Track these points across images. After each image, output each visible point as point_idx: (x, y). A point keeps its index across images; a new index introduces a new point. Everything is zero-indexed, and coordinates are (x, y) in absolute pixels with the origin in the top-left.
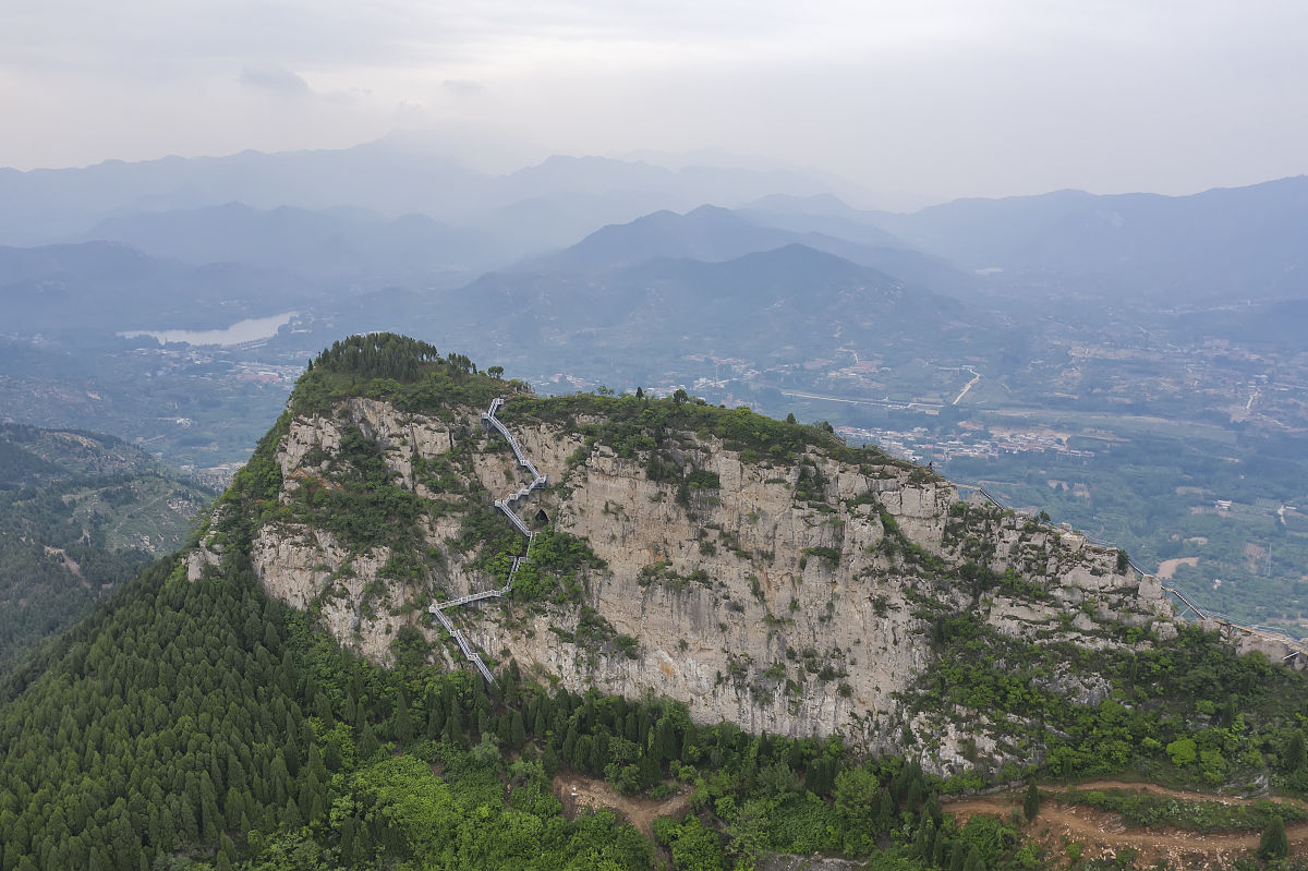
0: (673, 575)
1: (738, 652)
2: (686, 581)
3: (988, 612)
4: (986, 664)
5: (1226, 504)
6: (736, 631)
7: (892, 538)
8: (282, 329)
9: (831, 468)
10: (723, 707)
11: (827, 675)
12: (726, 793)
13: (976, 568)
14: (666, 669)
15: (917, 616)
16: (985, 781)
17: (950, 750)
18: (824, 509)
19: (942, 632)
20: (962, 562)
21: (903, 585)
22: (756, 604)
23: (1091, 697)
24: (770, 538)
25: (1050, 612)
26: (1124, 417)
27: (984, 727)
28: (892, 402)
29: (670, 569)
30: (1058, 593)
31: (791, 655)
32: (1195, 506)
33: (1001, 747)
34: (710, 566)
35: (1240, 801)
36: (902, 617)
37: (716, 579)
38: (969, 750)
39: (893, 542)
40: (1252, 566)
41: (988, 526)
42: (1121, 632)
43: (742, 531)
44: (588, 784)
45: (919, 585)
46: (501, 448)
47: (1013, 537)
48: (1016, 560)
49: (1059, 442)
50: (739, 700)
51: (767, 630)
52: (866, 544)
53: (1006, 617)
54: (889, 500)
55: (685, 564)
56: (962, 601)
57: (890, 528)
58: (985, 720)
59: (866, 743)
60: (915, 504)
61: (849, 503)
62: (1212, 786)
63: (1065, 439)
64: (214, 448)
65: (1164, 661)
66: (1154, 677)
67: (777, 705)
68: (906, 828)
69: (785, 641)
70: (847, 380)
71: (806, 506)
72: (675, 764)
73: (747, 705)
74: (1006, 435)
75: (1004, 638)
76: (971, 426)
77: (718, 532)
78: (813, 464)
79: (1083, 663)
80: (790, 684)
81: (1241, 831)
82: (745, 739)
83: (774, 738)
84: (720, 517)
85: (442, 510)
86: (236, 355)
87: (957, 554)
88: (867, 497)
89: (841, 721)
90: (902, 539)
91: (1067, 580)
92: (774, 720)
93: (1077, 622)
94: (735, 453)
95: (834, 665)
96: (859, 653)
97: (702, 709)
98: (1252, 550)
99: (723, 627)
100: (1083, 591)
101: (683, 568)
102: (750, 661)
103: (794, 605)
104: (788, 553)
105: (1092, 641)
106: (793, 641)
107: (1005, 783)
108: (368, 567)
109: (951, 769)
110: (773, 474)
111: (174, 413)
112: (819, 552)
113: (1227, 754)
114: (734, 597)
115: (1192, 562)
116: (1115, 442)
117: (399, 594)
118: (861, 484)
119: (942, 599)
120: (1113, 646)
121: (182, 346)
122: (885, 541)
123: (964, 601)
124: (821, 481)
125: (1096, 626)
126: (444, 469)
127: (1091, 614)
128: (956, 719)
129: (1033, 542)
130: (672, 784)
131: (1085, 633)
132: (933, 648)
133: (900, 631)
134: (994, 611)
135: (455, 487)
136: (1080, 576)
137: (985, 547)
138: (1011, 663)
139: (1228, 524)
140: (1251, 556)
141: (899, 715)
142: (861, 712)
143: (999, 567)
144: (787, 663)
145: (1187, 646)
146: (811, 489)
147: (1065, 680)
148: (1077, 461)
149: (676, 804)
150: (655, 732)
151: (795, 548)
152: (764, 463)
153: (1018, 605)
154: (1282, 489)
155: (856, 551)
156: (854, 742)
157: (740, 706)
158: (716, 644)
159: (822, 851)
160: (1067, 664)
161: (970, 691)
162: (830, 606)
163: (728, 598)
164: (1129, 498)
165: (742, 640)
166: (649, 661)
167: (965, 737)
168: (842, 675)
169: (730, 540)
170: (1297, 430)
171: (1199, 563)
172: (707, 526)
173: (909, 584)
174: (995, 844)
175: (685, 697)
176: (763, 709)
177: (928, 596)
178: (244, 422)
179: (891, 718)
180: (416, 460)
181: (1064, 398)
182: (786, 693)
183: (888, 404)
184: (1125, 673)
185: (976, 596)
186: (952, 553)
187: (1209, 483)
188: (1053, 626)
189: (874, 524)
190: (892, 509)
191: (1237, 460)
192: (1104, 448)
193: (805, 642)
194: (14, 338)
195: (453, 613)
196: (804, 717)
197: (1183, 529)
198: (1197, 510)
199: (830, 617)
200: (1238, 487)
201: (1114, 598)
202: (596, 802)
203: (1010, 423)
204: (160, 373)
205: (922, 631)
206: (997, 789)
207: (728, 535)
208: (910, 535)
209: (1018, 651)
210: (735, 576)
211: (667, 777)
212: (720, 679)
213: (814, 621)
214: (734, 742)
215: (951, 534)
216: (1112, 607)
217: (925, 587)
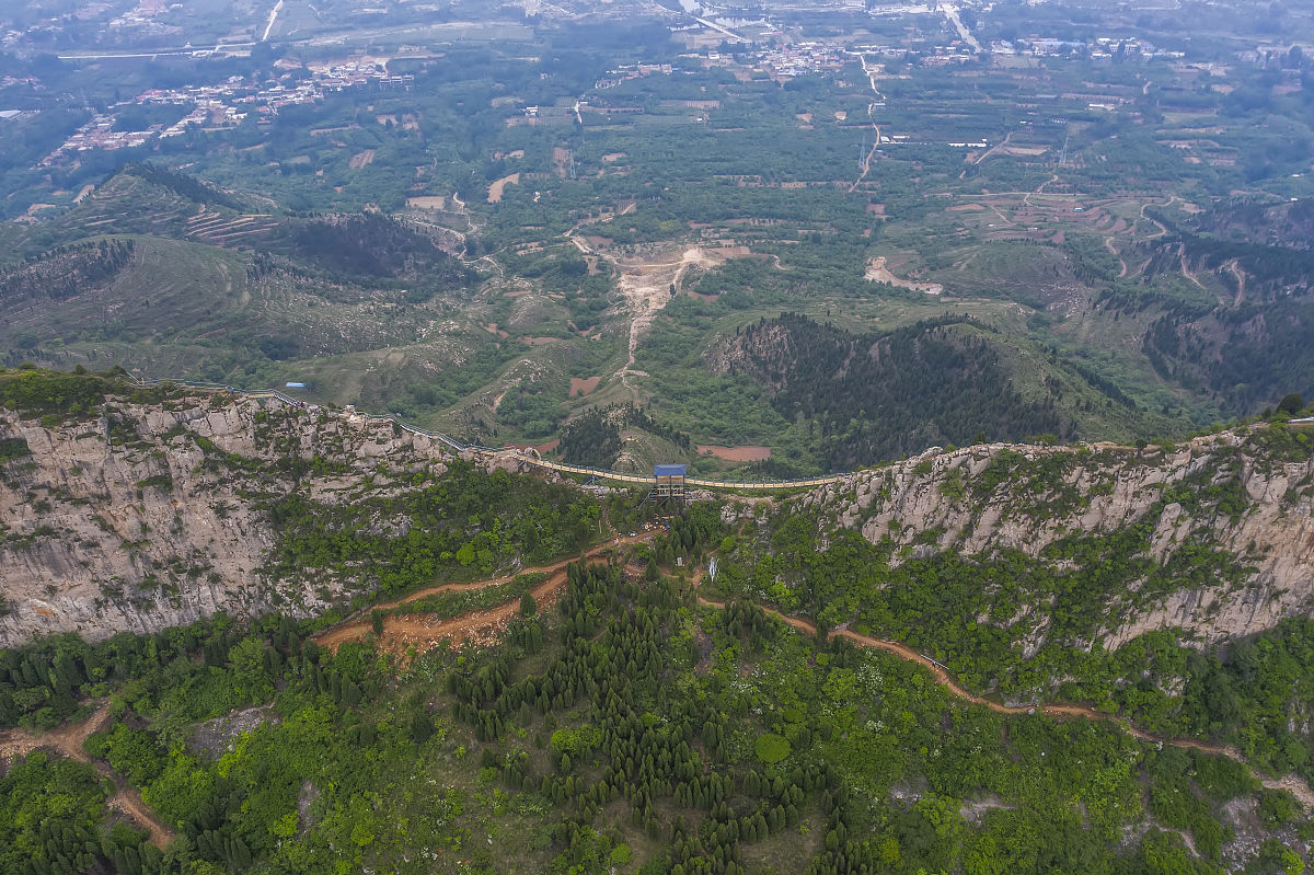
0: (15, 537)
1: (108, 577)
2: (31, 538)
3: (309, 491)
4: (318, 531)
5: (533, 110)
6: (99, 562)
7: (212, 456)
9: (135, 411)
10: (111, 623)
11: (195, 573)
12: (140, 696)
13: (290, 459)
14: (42, 611)
15: (253, 509)
16: (342, 614)
17: (311, 598)
18: (143, 446)
19: (279, 515)
20: (277, 457)
21: (234, 489)
22: (108, 537)
23: (401, 531)
24: (100, 482)
25: (355, 479)
26: (434, 27)
27: (331, 576)
28: (197, 47)
29: (10, 532)
30: (358, 463)
31: (157, 565)
32: (508, 117)
33: (348, 586)
34: (50, 520)
35: (505, 579)
36: (242, 514)
37: (61, 528)
38: (325, 595)
39: (215, 458)
40: (562, 171)
41: (289, 423)
42: (409, 478)
43: (70, 482)
44: (7, 736)
45: (248, 485)
47: (311, 430)
48: (319, 446)
49: (379, 68)
50: (124, 613)
51: (127, 554)
52: (191, 467)
53: (323, 491)
54: (198, 425)
55: (24, 524)
56: (286, 487)
57: (207, 446)
58: (330, 571)
59: (246, 610)
60: (223, 424)
61: (164, 437)
62: (488, 576)
63: (384, 64)
65: (442, 492)
66: (438, 506)
67: (160, 607)
68: (295, 669)
69: (147, 557)
70: (136, 29)
71: (124, 449)
72: (84, 688)
73: (132, 613)
74: (326, 70)
75: (329, 506)
76: (287, 66)
77: (46, 491)
78: (117, 410)
79: (388, 509)
80: (165, 587)
81: (509, 601)
82: (142, 641)
83: (167, 631)
84: (41, 477)
87: (271, 452)
88: (178, 429)
89: (220, 600)
90: (221, 453)
91: (361, 452)
92: (163, 617)
93: (376, 481)
94: (35, 422)
95: (198, 563)
96: (215, 548)
97: (92, 630)
98: (560, 154)
99: (85, 564)
100: (375, 457)
101: (23, 528)
102: (122, 581)
103: (145, 528)
104: (123, 490)
105: (391, 492)
106: (155, 555)
107: (357, 609)
109: (316, 611)
110: (81, 430)
112: (151, 481)
113: (492, 549)
114: (86, 538)
115: (514, 179)
116: (430, 59)
118: (169, 419)
119: (270, 489)
120: (406, 490)
122: (207, 460)
123: (288, 488)
124: (131, 424)
125: (391, 480)
127: (385, 473)
128: (309, 577)
129: (327, 430)
130: (88, 703)
131: (384, 487)
132: (274, 529)
133: (244, 523)
134: (313, 490)
136: (370, 447)
137: (292, 440)
138: (338, 524)
139: (537, 132)
140: (559, 161)
141: (265, 583)
142: (234, 588)
143: (308, 455)
144: (157, 573)
145: (456, 477)
146: (123, 433)
147: (378, 524)
148: (399, 88)
149: (99, 718)
150: (55, 672)
151: (127, 484)
152: (68, 423)
153: (330, 480)
154: (574, 84)
155: (184, 474)
156: (236, 612)
157: (127, 617)
158: (84, 580)
159: (236, 707)
160: (377, 513)
161: (312, 555)
162: (177, 520)
163: (80, 539)
164: (452, 122)
165: (108, 568)
166: (23, 610)
167: (320, 587)
168: (207, 568)
169: (62, 494)
170: (581, 16)
171: (520, 179)
172: (33, 488)
173: (239, 487)
174: (360, 662)
175: (72, 627)
176: (148, 613)
177: (258, 490)
179: (260, 588)
181: (374, 14)
182: (164, 595)
183: (191, 50)
184: (418, 509)
185: (296, 481)
186: (266, 453)
187: (517, 90)
188: (361, 488)
189: (192, 450)
190: (204, 432)
191: (536, 59)
192: (422, 68)
193: (166, 553)
196: (187, 607)
197: (502, 145)
198: (511, 122)
199: (181, 529)
200: (541, 89)
201: (398, 456)
202: (22, 748)
203: (328, 55)
205: (263, 519)
206: (353, 615)
207: (58, 489)
208: (227, 448)
209: (341, 513)
210: (79, 521)
211: (82, 698)
212: (98, 603)
213: (168, 534)
214: (132, 648)
215: (261, 438)
216: (398, 463)
217: (253, 485)
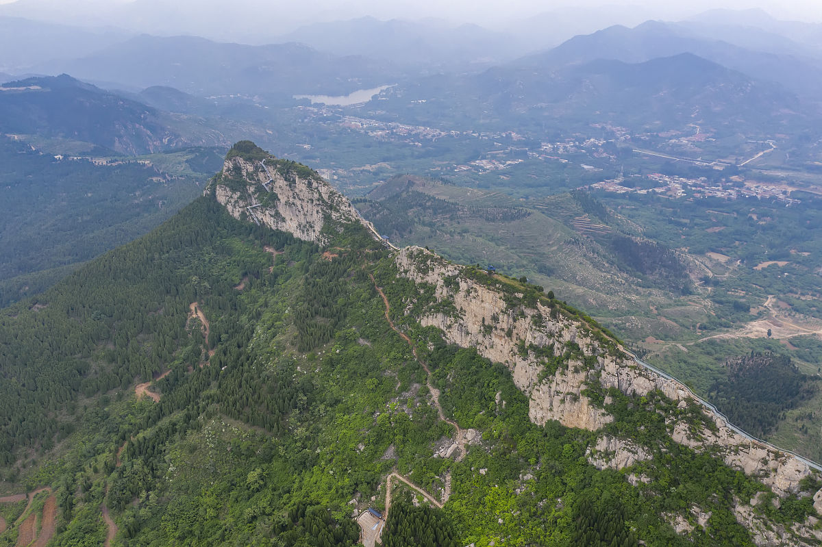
0: (290, 203)
1: (300, 221)
3: (332, 214)
4: (330, 225)
6: (299, 216)
7: (320, 197)
8: (375, 97)
10: (298, 234)
11: (312, 227)
13: (331, 205)
14: (289, 225)
15: (323, 215)
17: (323, 242)
18: (311, 190)
19: (326, 218)
21: (321, 208)
22: (302, 211)
23: (342, 232)
24: (304, 196)
27: (327, 238)
28: (703, 160)
29: (289, 201)
31: (307, 222)
34: (295, 202)
36: (321, 215)
37: (296, 205)
41: (334, 195)
42: (348, 219)
44: (269, 247)
45: (324, 208)
46: (264, 171)
47: (337, 199)
48: (337, 203)
49: (785, 192)
50: (300, 232)
51: (304, 217)
52: (316, 198)
53: (334, 215)
54: (320, 189)
56: (329, 212)
57: (320, 195)
58: (327, 236)
60: (324, 190)
61: (315, 189)
63: (790, 191)
64: (317, 161)
65: (352, 226)
66: (350, 229)
67: (305, 234)
70: (680, 146)
71: (309, 189)
74: (754, 186)
75: (333, 220)
77: (296, 194)
79: (342, 225)
80: (307, 229)
82: (301, 241)
83: (305, 241)
85: (251, 184)
86: (346, 111)
89: (314, 238)
92: (305, 237)
95: (313, 225)
96: (315, 222)
97: (295, 234)
99: (297, 216)
102: (301, 224)
103: (307, 211)
104: (306, 200)
105: (344, 221)
106: (307, 219)
108: (236, 196)
111: (305, 143)
112: (310, 199)
114: (299, 209)
115: (783, 263)
117: (241, 203)
121: (320, 106)
124: (311, 184)
125: (344, 218)
126: (252, 175)
128: (324, 236)
132: (324, 221)
135: (253, 179)
137: (333, 200)
138: (333, 225)
142: (316, 235)
143: (334, 205)
144: (307, 224)
145: (355, 223)
146: (309, 185)
151: (307, 198)
153: (336, 213)
155: (315, 200)
156: (315, 242)
157: (300, 234)
158: (296, 219)
161: (326, 231)
162: (312, 212)
165: (300, 219)
166: (287, 223)
167: (325, 240)
168: (314, 227)
169: (298, 196)
171: (786, 265)
172: (294, 192)
175: (293, 232)
176: (303, 234)
177: (325, 210)
178: (335, 149)
179: (319, 237)
180: (247, 172)
182: (307, 231)
183: (698, 161)
184: (346, 228)
185: (331, 211)
186: (329, 201)
189: (318, 194)
190: (321, 191)
193: (309, 220)
194: (246, 98)
195: (252, 209)
196: (309, 236)
197: (802, 246)
199: (312, 214)
201: (347, 212)
202: (269, 251)
204: (306, 120)
205: (323, 218)
207: (298, 194)
208: (323, 197)
209: (335, 222)
210: (299, 204)
211: (283, 247)
212: (297, 228)
213: (310, 215)
214: (299, 242)
215: (329, 197)
216: (347, 214)
